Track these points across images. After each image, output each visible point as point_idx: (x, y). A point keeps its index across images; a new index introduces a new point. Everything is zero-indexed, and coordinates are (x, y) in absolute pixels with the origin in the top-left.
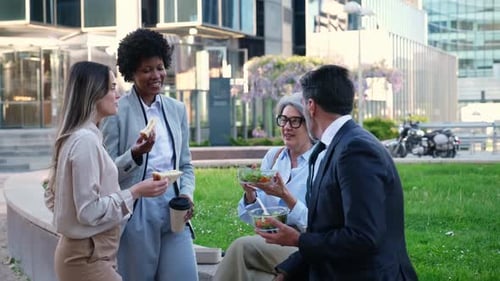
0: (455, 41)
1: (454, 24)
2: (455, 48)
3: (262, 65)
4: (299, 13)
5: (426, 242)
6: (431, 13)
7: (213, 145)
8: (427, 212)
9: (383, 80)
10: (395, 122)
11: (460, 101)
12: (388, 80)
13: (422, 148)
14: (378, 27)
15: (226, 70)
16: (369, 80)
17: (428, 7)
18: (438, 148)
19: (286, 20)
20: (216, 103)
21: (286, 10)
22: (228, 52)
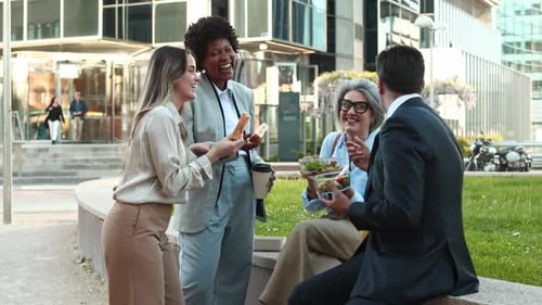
0: (529, 62)
1: (528, 44)
2: (529, 69)
3: (333, 80)
4: (371, 30)
5: (492, 241)
6: (504, 34)
7: (282, 161)
8: (495, 217)
9: (456, 97)
10: (468, 141)
11: (534, 123)
12: (460, 97)
13: (494, 166)
14: (451, 46)
15: (296, 86)
16: (441, 97)
17: (502, 27)
18: (510, 165)
19: (357, 37)
20: (286, 119)
21: (357, 25)
22: (298, 67)
